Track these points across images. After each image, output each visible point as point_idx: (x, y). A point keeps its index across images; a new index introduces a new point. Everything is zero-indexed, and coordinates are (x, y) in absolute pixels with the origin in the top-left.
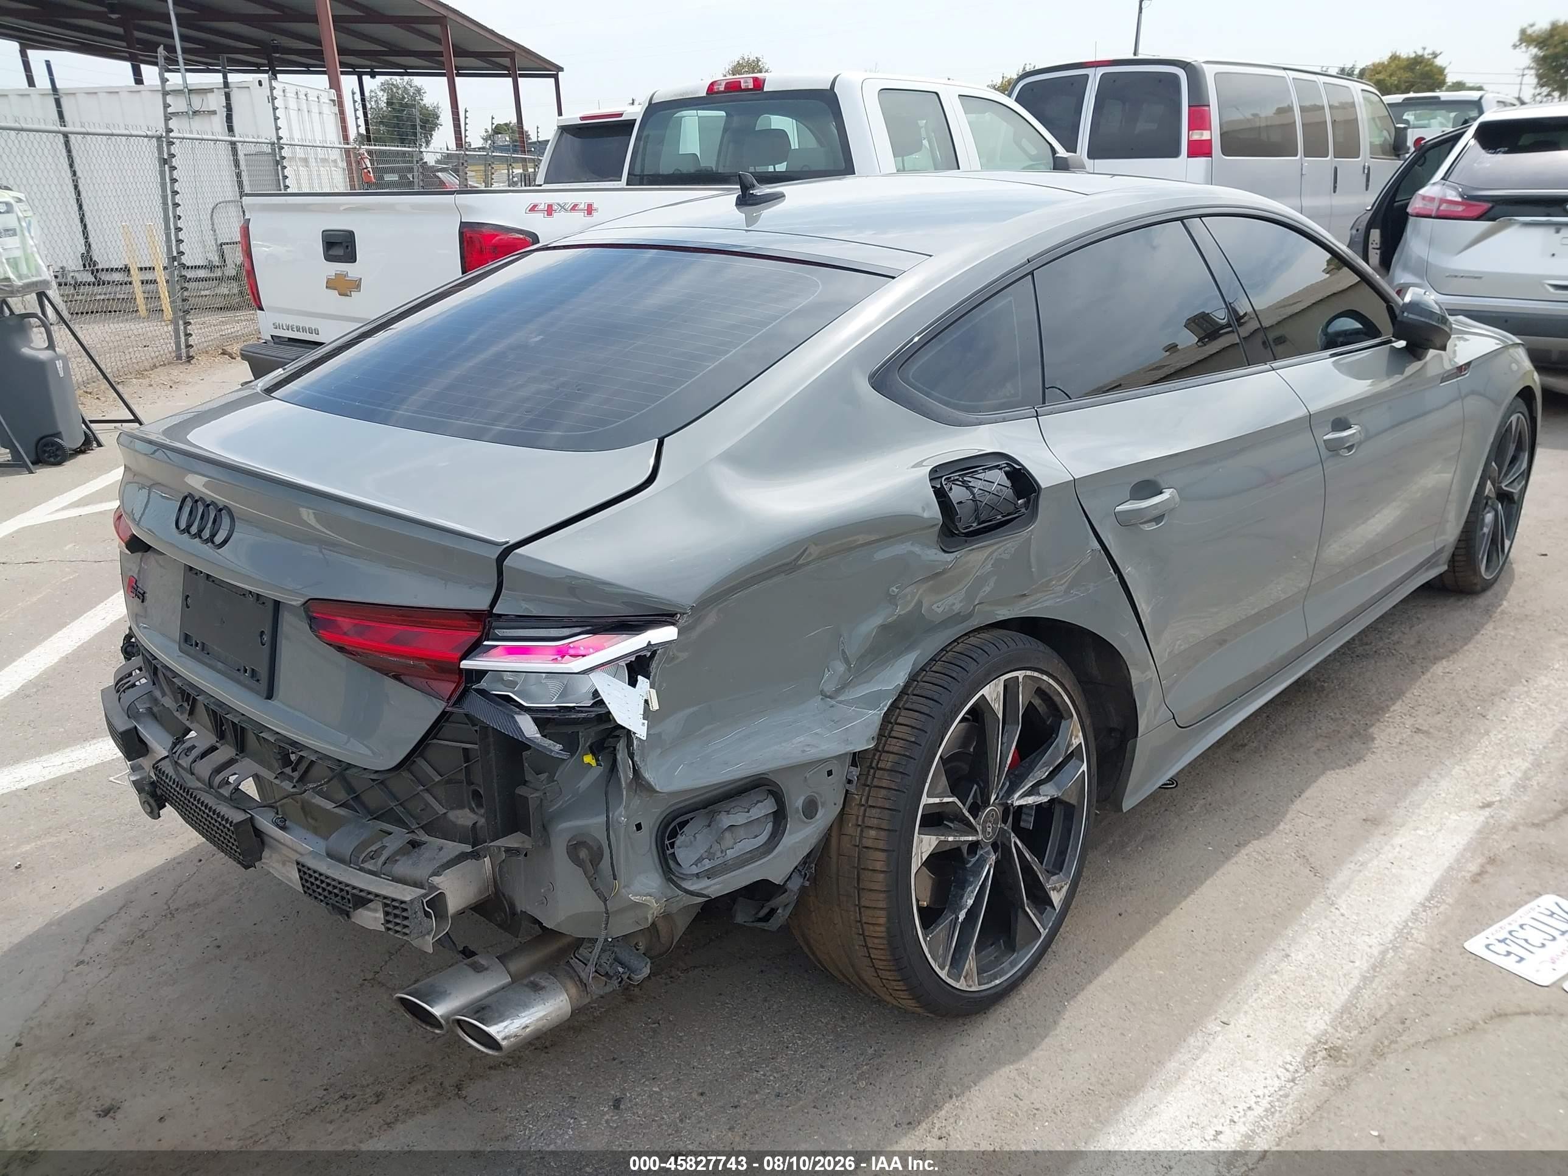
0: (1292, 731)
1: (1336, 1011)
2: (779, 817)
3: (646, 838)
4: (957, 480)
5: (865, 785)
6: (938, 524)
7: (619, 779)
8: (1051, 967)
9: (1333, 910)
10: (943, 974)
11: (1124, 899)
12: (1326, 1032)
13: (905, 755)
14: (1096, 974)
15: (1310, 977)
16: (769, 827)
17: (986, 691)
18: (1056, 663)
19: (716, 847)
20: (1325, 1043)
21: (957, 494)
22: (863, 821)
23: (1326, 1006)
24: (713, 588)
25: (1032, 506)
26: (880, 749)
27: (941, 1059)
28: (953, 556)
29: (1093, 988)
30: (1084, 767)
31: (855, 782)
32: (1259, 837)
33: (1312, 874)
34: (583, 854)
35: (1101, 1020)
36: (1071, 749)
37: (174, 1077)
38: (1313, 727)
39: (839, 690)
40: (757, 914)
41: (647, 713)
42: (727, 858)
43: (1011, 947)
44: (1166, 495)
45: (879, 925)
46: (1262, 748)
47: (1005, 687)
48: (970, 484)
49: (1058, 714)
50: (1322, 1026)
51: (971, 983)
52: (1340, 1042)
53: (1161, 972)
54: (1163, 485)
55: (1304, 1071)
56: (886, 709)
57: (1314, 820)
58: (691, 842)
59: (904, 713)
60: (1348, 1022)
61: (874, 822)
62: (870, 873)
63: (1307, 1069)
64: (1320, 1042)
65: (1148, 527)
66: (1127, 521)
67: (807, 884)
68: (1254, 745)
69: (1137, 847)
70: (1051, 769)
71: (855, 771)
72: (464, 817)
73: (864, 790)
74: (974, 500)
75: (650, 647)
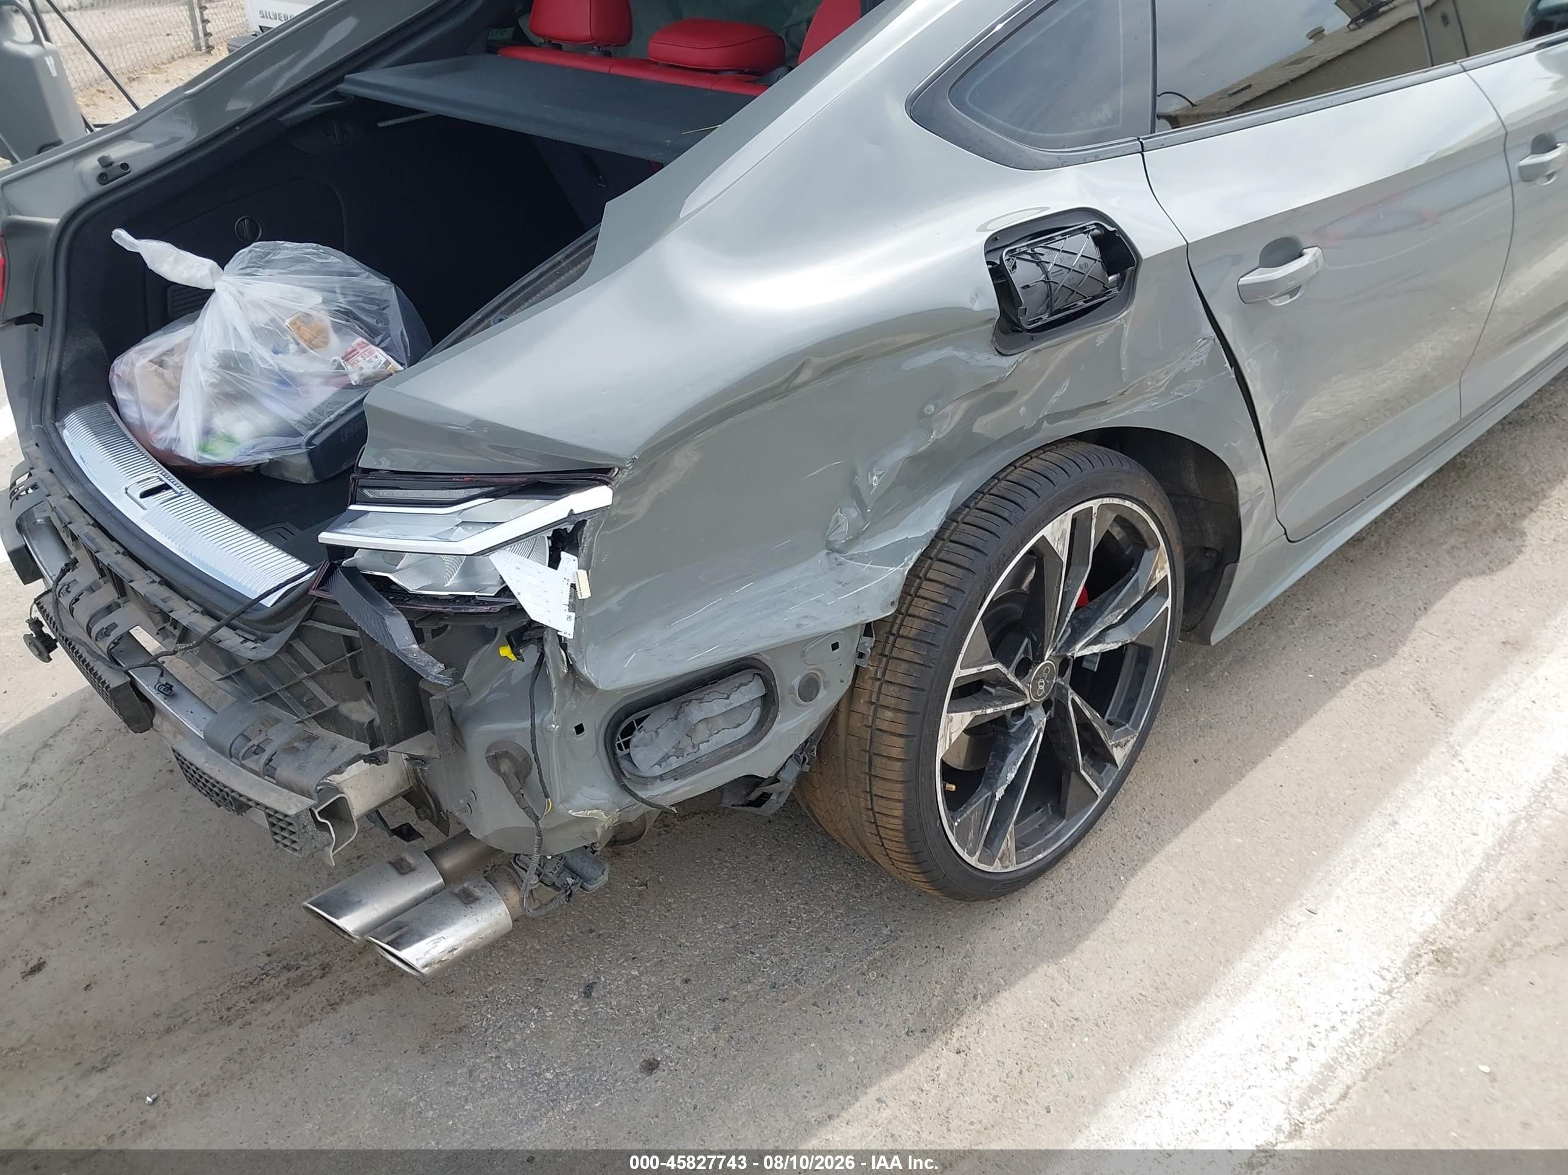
0: (1422, 522)
1: (1449, 900)
2: (769, 702)
3: (593, 739)
4: (1025, 252)
5: (882, 655)
6: (994, 319)
7: (548, 677)
8: (1108, 827)
9: (1455, 762)
10: (973, 861)
11: (1202, 740)
12: (1435, 928)
13: (934, 621)
14: (1162, 842)
15: (1421, 853)
16: (756, 713)
17: (1047, 531)
18: (1144, 483)
19: (686, 741)
20: (1432, 944)
21: (1023, 274)
22: (878, 699)
23: (1438, 893)
24: (664, 430)
25: (1128, 285)
26: (903, 611)
27: (968, 946)
28: (1012, 360)
29: (1158, 862)
30: (1168, 603)
31: (868, 656)
32: (1372, 664)
33: (1432, 714)
34: (505, 766)
35: (1163, 902)
36: (1153, 585)
37: (107, 934)
38: (1448, 516)
39: (849, 543)
40: (748, 794)
41: (575, 604)
42: (699, 754)
43: (1060, 812)
44: (1310, 255)
45: (895, 817)
46: (1383, 543)
47: (1074, 521)
48: (1043, 258)
49: (1140, 543)
50: (1431, 920)
51: (1007, 863)
52: (1451, 942)
53: (1240, 840)
54: (1304, 244)
55: (1404, 979)
56: (912, 564)
57: (1439, 641)
58: (652, 739)
59: (937, 565)
60: (1463, 916)
61: (892, 702)
62: (884, 760)
63: (1408, 978)
64: (1426, 941)
65: (1279, 303)
66: (1250, 297)
67: (807, 769)
68: (1374, 539)
69: (1223, 672)
70: (1126, 611)
71: (869, 642)
72: (361, 712)
73: (880, 661)
74: (1047, 282)
75: (573, 518)
